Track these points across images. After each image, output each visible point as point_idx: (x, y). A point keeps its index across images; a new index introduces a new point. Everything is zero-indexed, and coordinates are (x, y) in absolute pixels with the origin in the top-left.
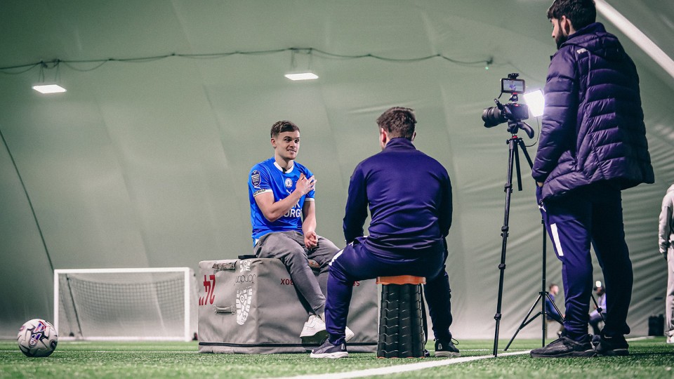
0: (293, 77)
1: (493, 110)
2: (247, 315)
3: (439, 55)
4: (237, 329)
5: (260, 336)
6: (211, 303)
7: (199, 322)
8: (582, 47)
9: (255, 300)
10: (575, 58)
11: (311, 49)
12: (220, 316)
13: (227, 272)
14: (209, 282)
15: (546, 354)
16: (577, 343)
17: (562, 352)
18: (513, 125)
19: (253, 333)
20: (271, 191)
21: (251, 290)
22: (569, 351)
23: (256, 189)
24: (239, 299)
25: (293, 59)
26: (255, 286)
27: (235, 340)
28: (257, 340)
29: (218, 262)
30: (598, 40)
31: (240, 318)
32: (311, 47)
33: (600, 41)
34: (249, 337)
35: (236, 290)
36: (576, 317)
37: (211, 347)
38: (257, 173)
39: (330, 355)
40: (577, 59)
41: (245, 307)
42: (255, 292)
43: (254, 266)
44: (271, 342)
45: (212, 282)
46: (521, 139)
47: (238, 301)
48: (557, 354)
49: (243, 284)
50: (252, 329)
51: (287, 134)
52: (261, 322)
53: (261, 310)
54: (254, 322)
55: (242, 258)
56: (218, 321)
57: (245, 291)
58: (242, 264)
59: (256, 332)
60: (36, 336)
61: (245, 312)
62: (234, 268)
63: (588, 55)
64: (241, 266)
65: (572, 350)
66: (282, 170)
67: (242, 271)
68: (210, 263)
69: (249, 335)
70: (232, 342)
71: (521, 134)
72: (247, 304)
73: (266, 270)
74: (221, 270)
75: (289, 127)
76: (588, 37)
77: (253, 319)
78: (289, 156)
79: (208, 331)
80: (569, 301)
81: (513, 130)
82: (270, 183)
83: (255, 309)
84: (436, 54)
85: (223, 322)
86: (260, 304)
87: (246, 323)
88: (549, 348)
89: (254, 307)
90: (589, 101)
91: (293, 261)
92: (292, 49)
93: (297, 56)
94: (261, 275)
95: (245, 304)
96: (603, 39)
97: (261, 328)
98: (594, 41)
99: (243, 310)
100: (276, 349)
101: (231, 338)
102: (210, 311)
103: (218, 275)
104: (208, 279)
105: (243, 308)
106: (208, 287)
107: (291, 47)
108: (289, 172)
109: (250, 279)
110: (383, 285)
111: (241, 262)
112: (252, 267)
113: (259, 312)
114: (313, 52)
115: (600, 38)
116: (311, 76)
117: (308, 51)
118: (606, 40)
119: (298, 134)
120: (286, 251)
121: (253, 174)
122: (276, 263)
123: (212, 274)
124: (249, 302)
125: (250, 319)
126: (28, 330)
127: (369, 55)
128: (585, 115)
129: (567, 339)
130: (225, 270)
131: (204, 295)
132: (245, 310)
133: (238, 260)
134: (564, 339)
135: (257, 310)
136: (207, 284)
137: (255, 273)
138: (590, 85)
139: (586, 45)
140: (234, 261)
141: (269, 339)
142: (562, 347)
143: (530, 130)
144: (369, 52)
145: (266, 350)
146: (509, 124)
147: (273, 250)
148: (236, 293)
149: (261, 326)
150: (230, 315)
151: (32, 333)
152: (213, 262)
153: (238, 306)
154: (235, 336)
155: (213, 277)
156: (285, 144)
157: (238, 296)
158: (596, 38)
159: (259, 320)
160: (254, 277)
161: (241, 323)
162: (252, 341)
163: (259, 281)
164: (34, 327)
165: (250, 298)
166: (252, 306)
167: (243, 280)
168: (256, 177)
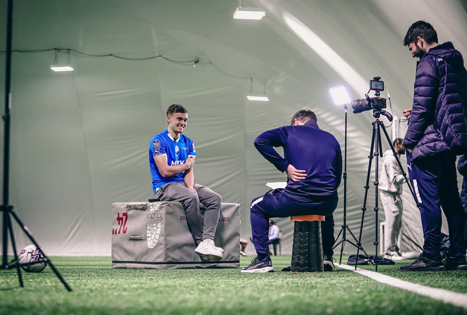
0: (56, 69)
1: (361, 102)
2: (157, 241)
3: (160, 56)
4: (148, 251)
5: (167, 256)
6: (124, 232)
7: (112, 246)
8: (440, 57)
9: (163, 231)
10: (436, 64)
11: (69, 49)
12: (133, 242)
13: (138, 211)
14: (122, 218)
15: (412, 269)
16: (433, 261)
17: (423, 267)
18: (377, 112)
19: (162, 254)
20: (166, 155)
21: (160, 224)
22: (427, 267)
23: (156, 153)
24: (149, 230)
25: (56, 56)
26: (163, 221)
27: (146, 259)
28: (165, 260)
29: (130, 204)
30: (450, 54)
31: (150, 244)
32: (69, 48)
33: (452, 55)
34: (159, 257)
35: (147, 224)
36: (432, 244)
37: (124, 264)
38: (157, 142)
39: (261, 270)
40: (438, 65)
41: (154, 237)
42: (163, 225)
43: (163, 207)
44: (174, 261)
45: (124, 218)
46: (382, 122)
47: (148, 231)
48: (419, 269)
49: (153, 219)
50: (161, 251)
51: (180, 115)
52: (168, 247)
53: (167, 238)
54: (163, 247)
55: (151, 201)
56: (130, 246)
57: (154, 225)
58: (152, 205)
59: (164, 253)
60: (35, 257)
61: (155, 239)
62: (144, 208)
63: (444, 63)
64: (151, 207)
65: (430, 266)
66: (173, 140)
67: (152, 210)
68: (122, 205)
69: (158, 255)
70: (143, 260)
71: (383, 118)
72: (156, 234)
73: (171, 210)
74: (133, 209)
75: (182, 110)
76: (444, 51)
77: (162, 244)
78: (179, 130)
79: (121, 253)
80: (427, 234)
81: (377, 116)
82: (166, 149)
83: (163, 237)
84: (158, 55)
85: (134, 246)
86: (167, 233)
87: (155, 247)
88: (414, 265)
89: (163, 236)
90: (445, 94)
91: (191, 203)
92: (55, 49)
93: (59, 54)
94: (168, 213)
95: (154, 233)
96: (454, 53)
97: (168, 251)
98: (448, 54)
99: (153, 238)
100: (177, 266)
101: (142, 258)
102: (123, 238)
103: (130, 213)
104: (121, 216)
105: (153, 236)
106: (121, 221)
107: (55, 48)
108: (177, 141)
109: (159, 216)
110: (296, 222)
111: (151, 204)
112: (161, 208)
113: (166, 239)
114: (70, 51)
115: (452, 52)
116: (69, 69)
117: (67, 51)
118: (455, 55)
119: (187, 115)
120: (186, 196)
121: (155, 142)
122: (177, 205)
123: (125, 212)
124: (158, 232)
125: (159, 244)
126: (29, 253)
127: (111, 55)
128: (443, 103)
129: (426, 259)
130: (137, 209)
131: (117, 227)
132: (154, 238)
133: (149, 203)
134: (424, 259)
135: (165, 238)
136: (119, 219)
137: (163, 211)
138: (446, 83)
139: (443, 56)
140: (144, 203)
141: (173, 259)
142: (422, 264)
143: (390, 116)
144: (111, 53)
145: (170, 267)
146: (374, 111)
147: (174, 196)
148: (146, 226)
149: (168, 249)
150: (141, 241)
151: (32, 255)
152: (126, 204)
153: (148, 235)
154: (146, 257)
155: (125, 214)
156: (177, 122)
157: (148, 228)
158: (449, 52)
159: (166, 245)
160: (163, 215)
161: (151, 247)
162: (160, 260)
163: (166, 217)
164: (33, 251)
165: (159, 229)
166: (161, 235)
167: (153, 216)
168: (157, 145)
